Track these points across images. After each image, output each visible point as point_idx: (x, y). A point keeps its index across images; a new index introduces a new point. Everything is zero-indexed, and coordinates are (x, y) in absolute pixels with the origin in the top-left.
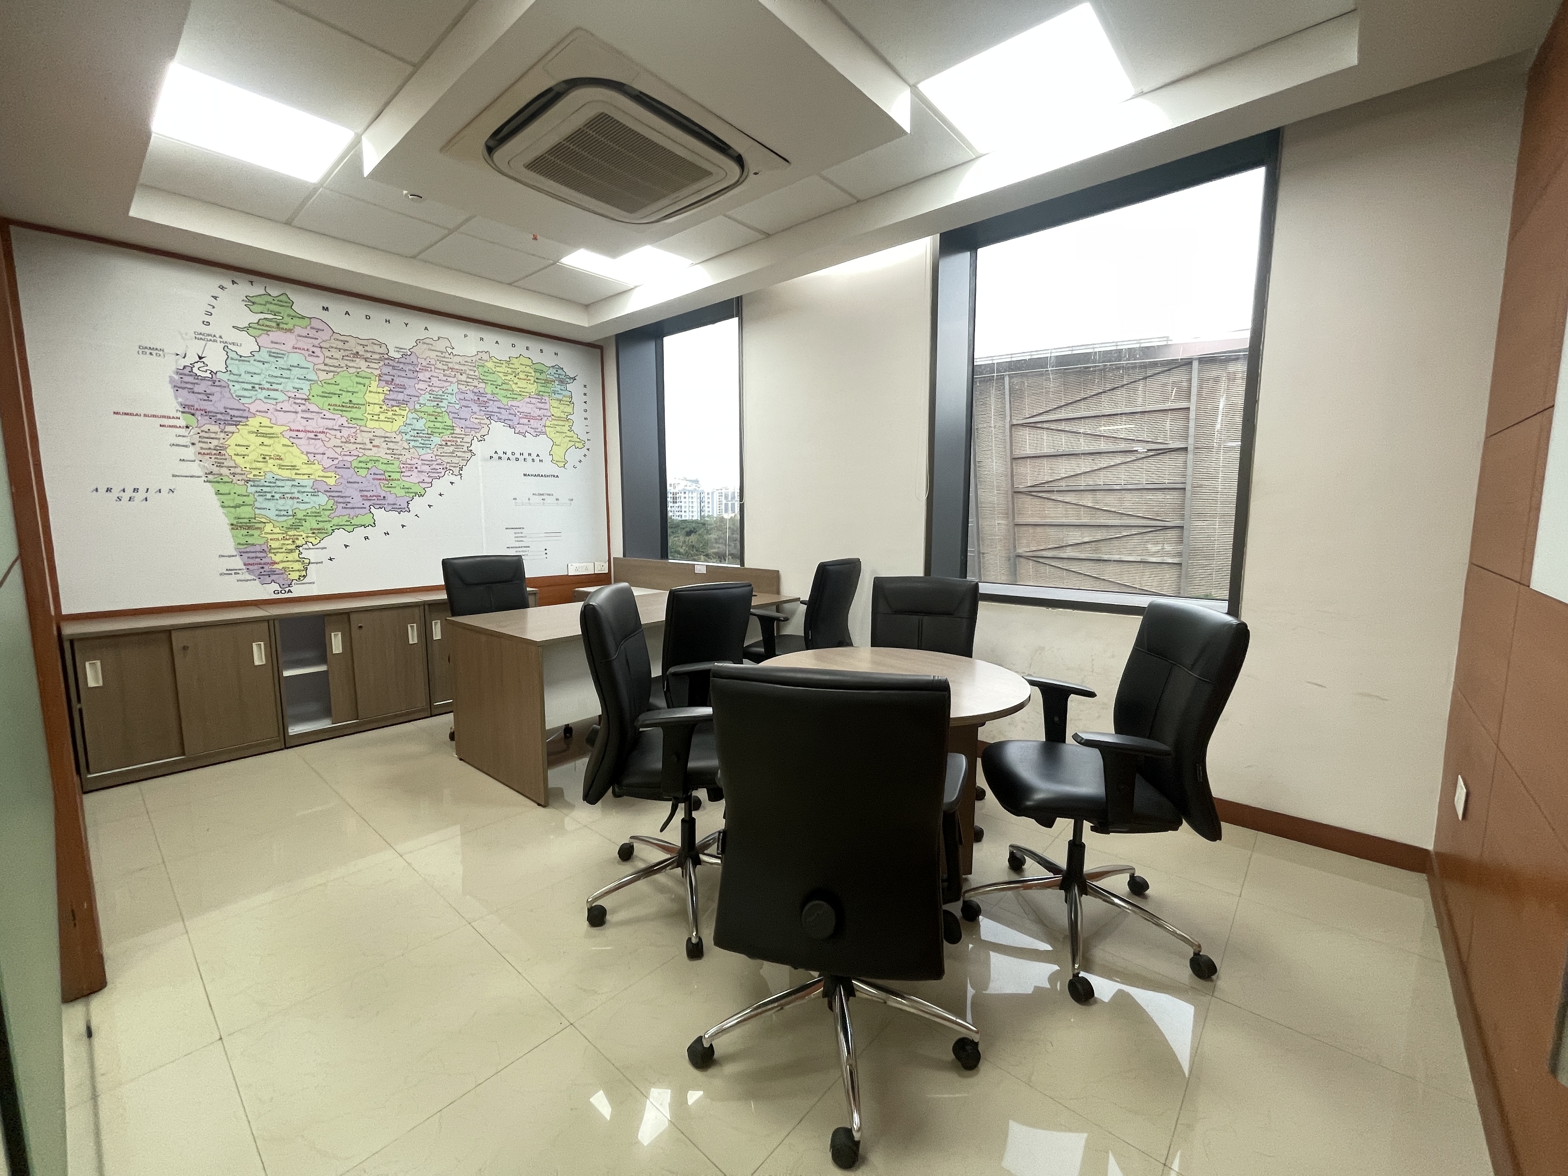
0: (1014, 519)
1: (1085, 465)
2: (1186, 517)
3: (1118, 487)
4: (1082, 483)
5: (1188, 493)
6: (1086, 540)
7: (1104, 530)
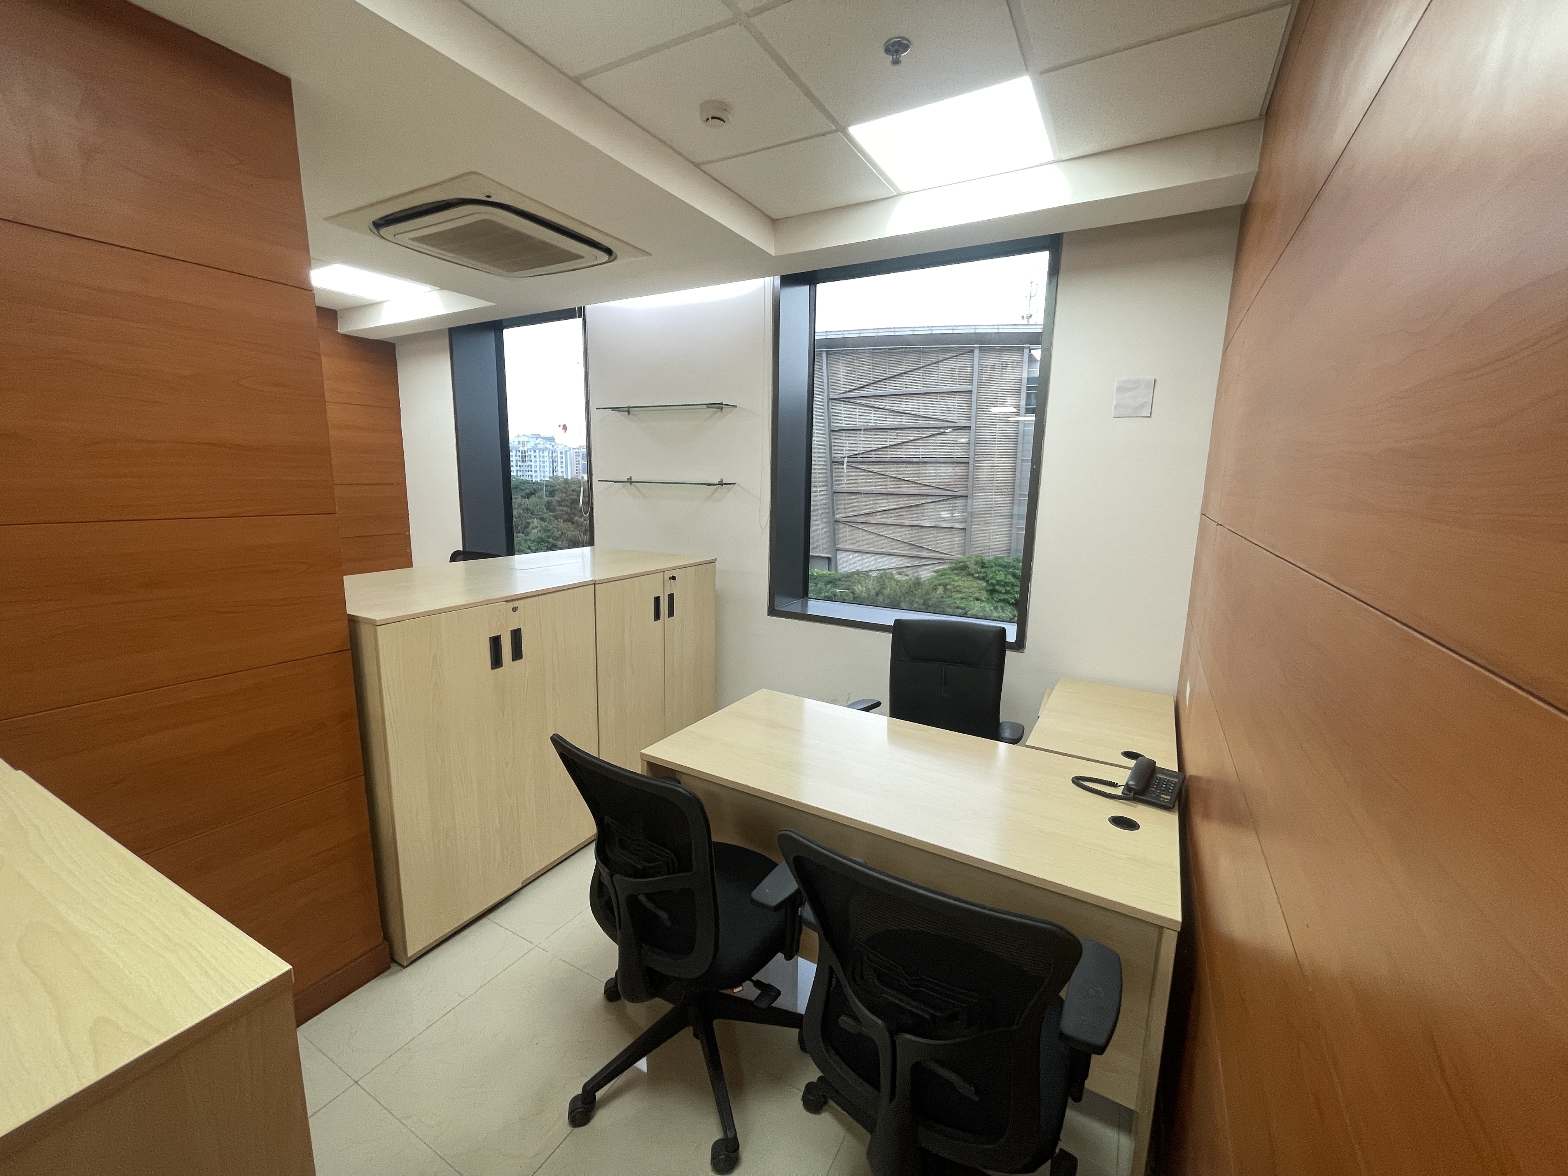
0: (832, 486)
1: (890, 439)
2: (970, 488)
3: (916, 460)
4: (890, 455)
5: (971, 466)
6: (892, 507)
7: (905, 498)
